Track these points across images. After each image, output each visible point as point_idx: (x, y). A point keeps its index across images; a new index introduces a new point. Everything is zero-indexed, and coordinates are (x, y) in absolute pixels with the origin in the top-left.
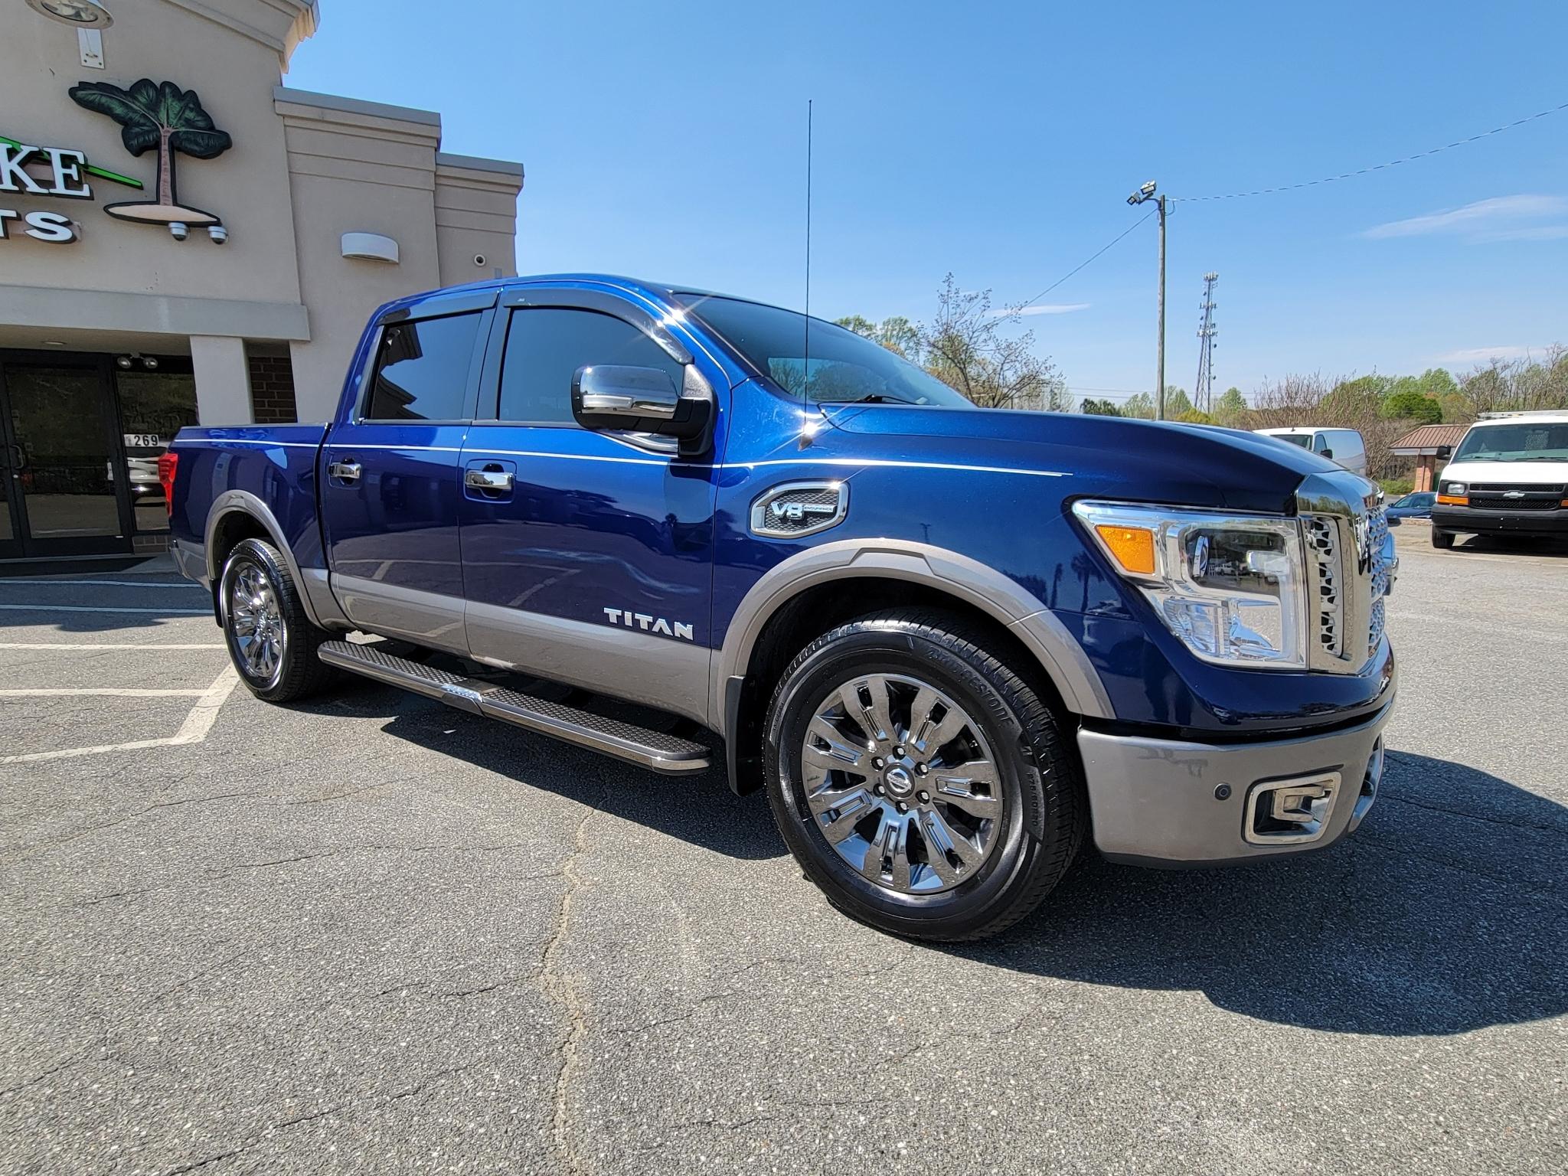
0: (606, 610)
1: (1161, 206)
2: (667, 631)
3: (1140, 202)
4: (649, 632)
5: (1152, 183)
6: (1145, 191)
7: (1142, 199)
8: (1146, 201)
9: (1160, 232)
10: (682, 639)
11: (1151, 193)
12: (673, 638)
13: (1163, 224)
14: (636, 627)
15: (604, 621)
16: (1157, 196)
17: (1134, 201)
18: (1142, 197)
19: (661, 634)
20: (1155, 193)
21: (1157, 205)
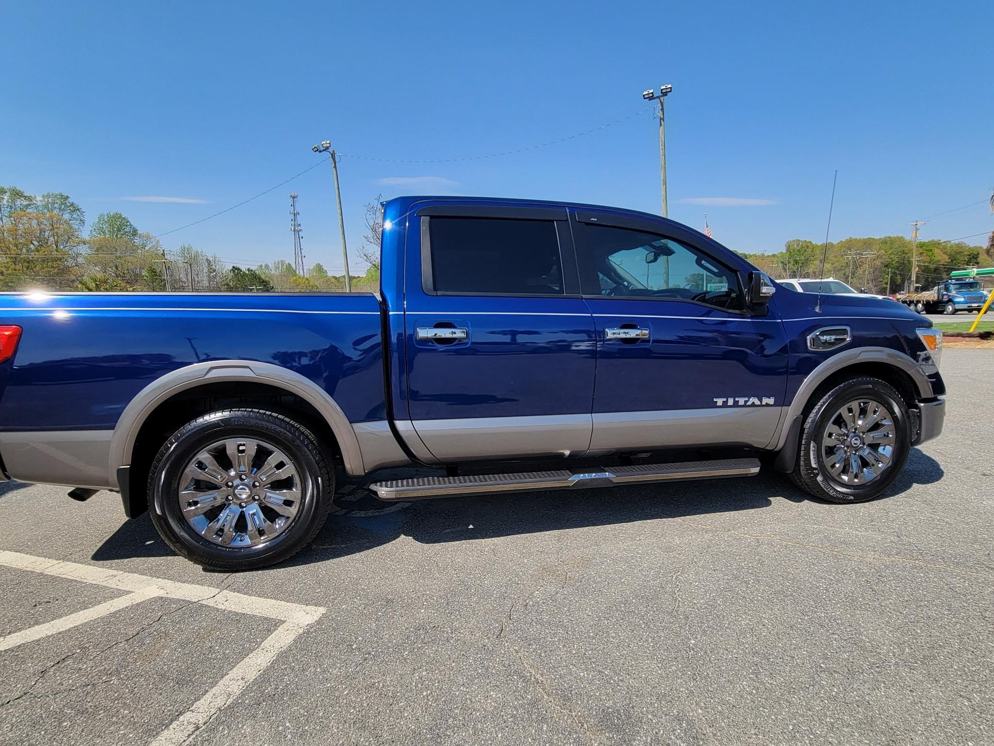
0: (715, 400)
1: (333, 156)
2: (757, 402)
3: (320, 152)
4: (745, 406)
5: (328, 142)
6: (324, 145)
7: (321, 149)
8: (324, 152)
9: (335, 172)
10: (767, 405)
11: (327, 148)
12: (761, 406)
13: (335, 167)
14: (736, 405)
15: (714, 405)
16: (331, 150)
17: (317, 150)
18: (322, 149)
19: (753, 405)
20: (330, 148)
21: (331, 156)
